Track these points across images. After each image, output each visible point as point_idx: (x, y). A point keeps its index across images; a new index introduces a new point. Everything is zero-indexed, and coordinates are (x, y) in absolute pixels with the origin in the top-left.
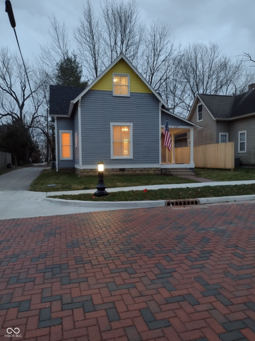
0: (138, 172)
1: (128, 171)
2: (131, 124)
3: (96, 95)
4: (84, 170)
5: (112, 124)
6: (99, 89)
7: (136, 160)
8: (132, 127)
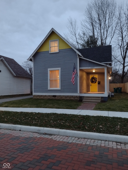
0: (64, 98)
1: (58, 97)
2: (60, 69)
3: (42, 54)
4: (35, 95)
5: (49, 69)
6: (42, 51)
7: (62, 90)
8: (60, 70)
